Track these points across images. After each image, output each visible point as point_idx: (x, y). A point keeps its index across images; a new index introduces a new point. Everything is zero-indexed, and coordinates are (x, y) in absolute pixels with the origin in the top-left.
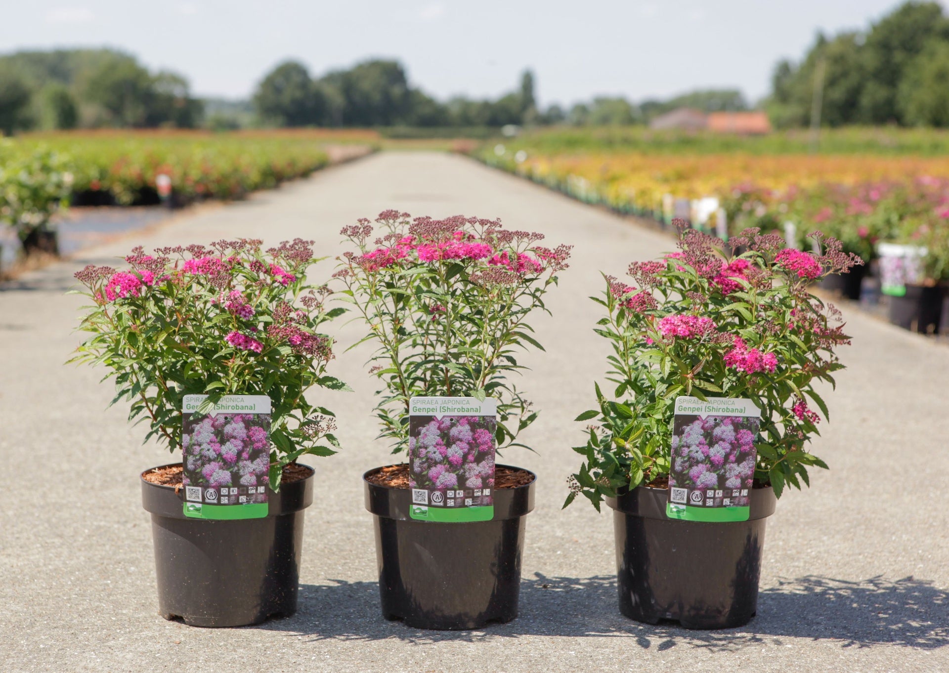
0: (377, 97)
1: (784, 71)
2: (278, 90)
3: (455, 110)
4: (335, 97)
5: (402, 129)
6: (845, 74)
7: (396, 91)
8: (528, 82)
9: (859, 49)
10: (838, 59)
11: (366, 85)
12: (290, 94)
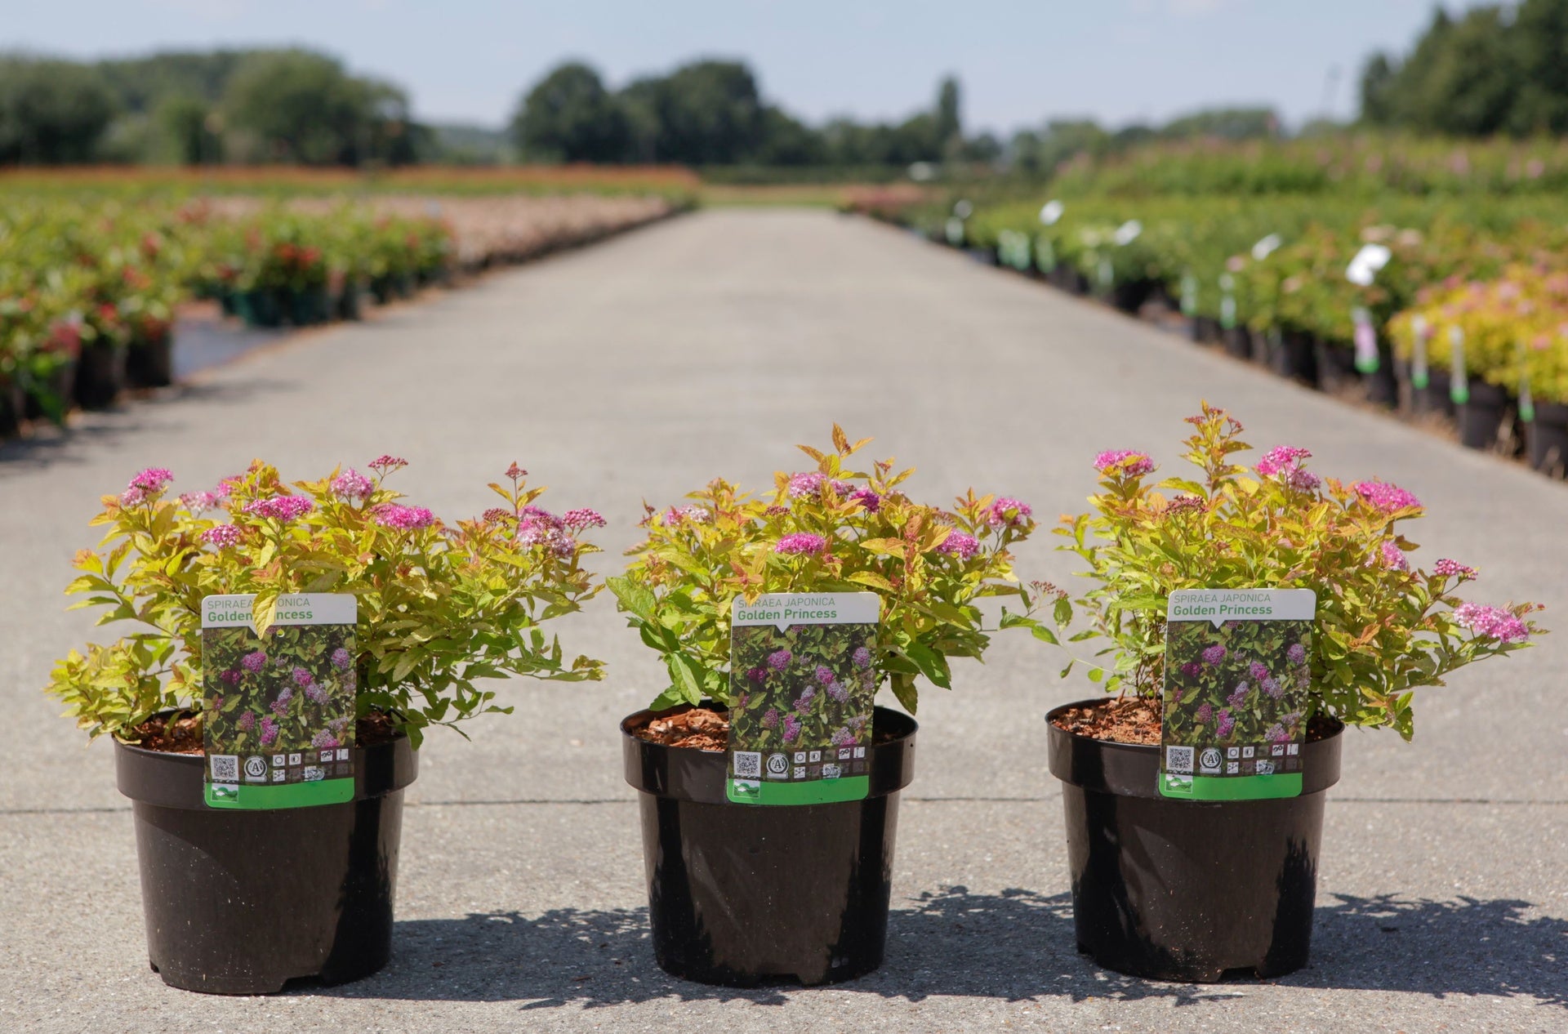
0: (710, 121)
1: (1378, 70)
2: (553, 109)
3: (834, 140)
4: (644, 120)
5: (751, 169)
6: (1483, 75)
7: (741, 110)
8: (950, 96)
9: (1507, 33)
10: (1473, 49)
11: (693, 101)
12: (570, 116)
